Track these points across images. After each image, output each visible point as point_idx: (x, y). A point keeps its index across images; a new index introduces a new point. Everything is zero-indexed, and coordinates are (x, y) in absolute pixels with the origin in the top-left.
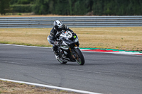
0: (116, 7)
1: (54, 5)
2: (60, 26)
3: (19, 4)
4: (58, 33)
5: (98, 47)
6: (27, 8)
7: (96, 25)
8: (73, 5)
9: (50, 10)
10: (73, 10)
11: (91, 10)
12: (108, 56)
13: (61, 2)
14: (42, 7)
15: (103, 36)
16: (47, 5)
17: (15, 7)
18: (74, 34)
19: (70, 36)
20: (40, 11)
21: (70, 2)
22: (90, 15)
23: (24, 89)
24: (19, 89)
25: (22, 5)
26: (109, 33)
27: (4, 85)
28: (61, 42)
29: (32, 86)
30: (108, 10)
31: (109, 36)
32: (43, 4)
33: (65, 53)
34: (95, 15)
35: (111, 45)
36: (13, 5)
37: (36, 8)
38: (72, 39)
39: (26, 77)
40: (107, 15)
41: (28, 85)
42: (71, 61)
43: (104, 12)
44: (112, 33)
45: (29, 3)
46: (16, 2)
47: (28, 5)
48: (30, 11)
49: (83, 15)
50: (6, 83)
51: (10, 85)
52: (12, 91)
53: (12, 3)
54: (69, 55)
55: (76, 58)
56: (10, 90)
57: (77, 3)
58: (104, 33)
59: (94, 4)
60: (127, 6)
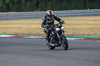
1: (13, 6)
9: (10, 9)
10: (25, 8)
11: (38, 8)
34: (41, 11)
59: (40, 3)
60: (62, 4)
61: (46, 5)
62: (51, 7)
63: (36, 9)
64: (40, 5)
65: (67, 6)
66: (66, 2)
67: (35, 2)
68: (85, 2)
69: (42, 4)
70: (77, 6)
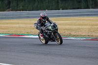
0: (27, 5)
5: (14, 33)
7: (13, 18)
11: (9, 8)
15: (18, 25)
22: (9, 11)
26: (22, 23)
30: (21, 7)
31: (22, 25)
34: (12, 11)
35: (23, 32)
40: (20, 11)
43: (18, 9)
44: (24, 23)
58: (18, 24)
59: (11, 3)
60: (34, 4)
61: (18, 5)
62: (23, 7)
63: (7, 9)
64: (11, 5)
65: (39, 6)
66: (38, 2)
67: (6, 2)
68: (58, 2)
69: (13, 4)
70: (49, 7)
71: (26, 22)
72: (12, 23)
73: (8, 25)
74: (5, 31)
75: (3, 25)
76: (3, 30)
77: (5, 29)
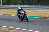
0: (48, 2)
1: (26, 2)
2: (20, 9)
3: (14, 1)
4: (19, 11)
6: (17, 3)
8: (33, 2)
9: (25, 3)
10: (33, 4)
11: (39, 3)
12: (45, 19)
13: (28, 1)
14: (22, 2)
15: (43, 12)
16: (24, 2)
17: (13, 3)
18: (25, 11)
19: (24, 12)
20: (21, 4)
21: (32, 1)
22: (39, 5)
23: (16, 30)
24: (14, 30)
25: (15, 2)
26: (45, 11)
27: (9, 29)
28: (20, 14)
29: (18, 29)
30: (45, 4)
31: (45, 12)
32: (23, 2)
33: (22, 18)
36: (12, 2)
37: (20, 3)
38: (24, 13)
39: (17, 26)
41: (17, 29)
42: (24, 20)
43: (43, 4)
44: (46, 11)
45: (17, 1)
46: (13, 1)
47: (17, 2)
48: (18, 4)
49: (36, 5)
50: (10, 28)
51: (11, 29)
52: (12, 31)
53: (12, 1)
54: (23, 18)
55: (26, 19)
56: (11, 31)
57: (34, 1)
58: (43, 11)
59: (40, 1)
61: (43, 2)
63: (38, 4)
64: (40, 2)
71: (47, 11)
72: (40, 11)
73: (38, 12)
74: (37, 15)
75: (36, 12)
76: (36, 15)
77: (36, 14)
